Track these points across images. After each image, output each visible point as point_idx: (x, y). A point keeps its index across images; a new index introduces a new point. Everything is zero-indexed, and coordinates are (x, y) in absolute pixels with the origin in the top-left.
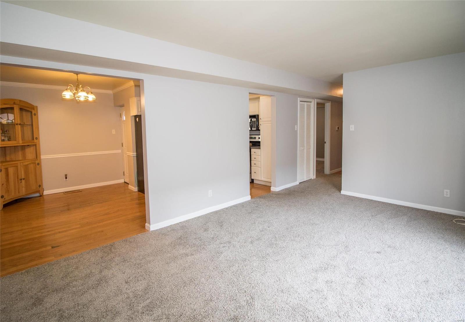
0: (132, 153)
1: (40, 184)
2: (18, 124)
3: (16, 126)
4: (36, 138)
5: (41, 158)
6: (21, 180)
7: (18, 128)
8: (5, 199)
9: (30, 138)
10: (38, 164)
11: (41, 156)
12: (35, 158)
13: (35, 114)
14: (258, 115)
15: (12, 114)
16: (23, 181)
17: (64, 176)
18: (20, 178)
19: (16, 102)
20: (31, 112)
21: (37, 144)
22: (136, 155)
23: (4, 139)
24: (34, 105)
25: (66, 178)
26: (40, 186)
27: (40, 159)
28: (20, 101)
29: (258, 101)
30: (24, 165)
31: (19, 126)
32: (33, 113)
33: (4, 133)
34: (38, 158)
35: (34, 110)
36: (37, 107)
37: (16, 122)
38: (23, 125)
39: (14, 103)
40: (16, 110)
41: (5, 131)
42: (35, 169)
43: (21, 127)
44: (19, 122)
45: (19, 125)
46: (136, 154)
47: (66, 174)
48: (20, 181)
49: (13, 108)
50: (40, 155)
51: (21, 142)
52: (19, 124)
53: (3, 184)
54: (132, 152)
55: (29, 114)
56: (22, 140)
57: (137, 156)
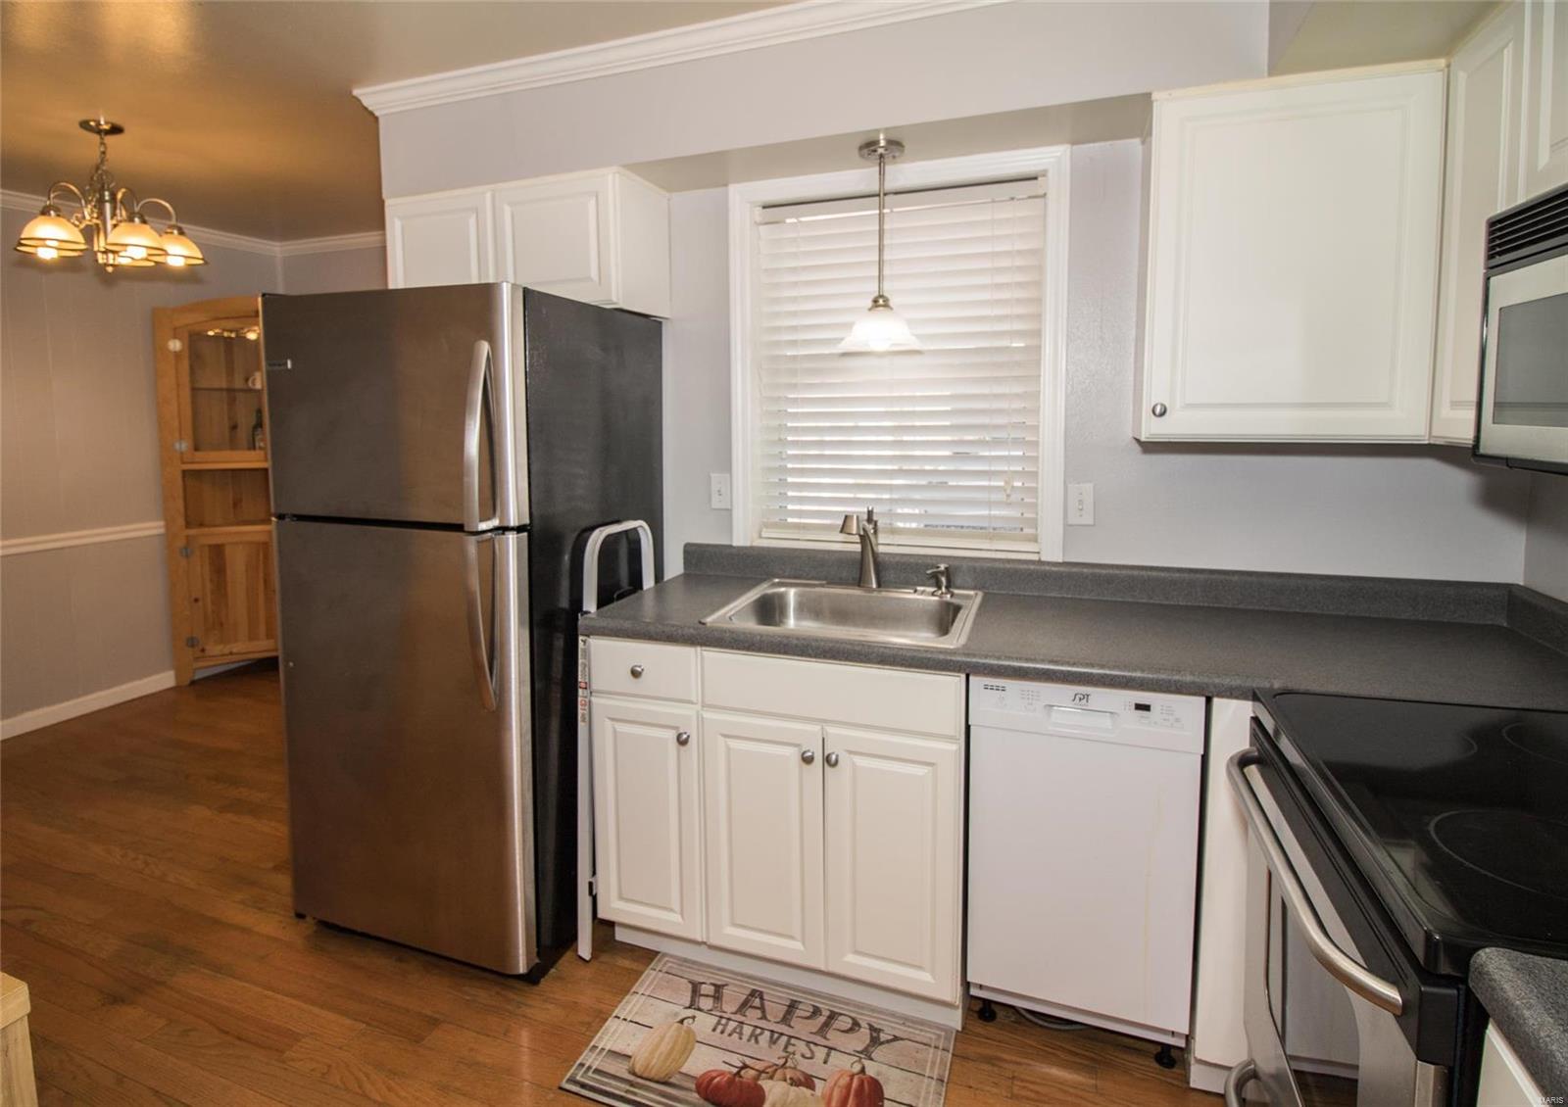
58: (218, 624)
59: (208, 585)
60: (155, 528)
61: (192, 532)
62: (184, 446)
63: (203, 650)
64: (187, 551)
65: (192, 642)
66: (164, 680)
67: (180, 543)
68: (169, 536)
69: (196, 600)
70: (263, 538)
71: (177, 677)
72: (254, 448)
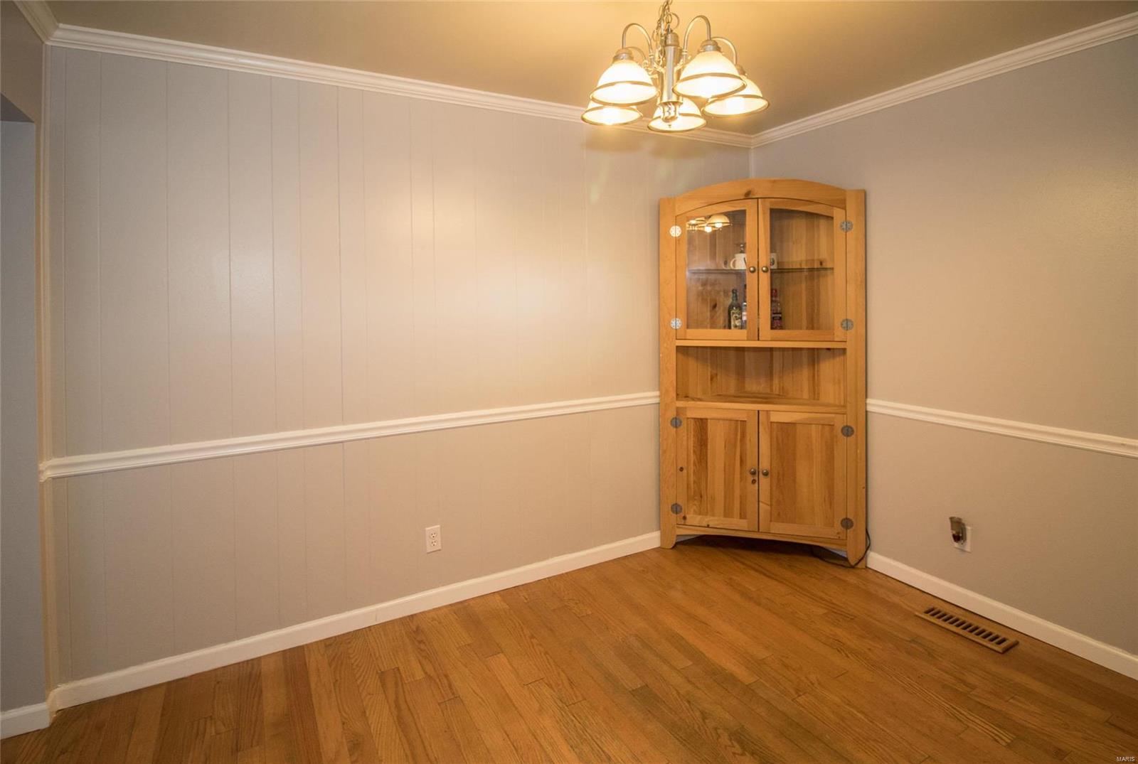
1: (851, 517)
4: (846, 324)
6: (755, 474)
7: (758, 283)
10: (849, 430)
13: (844, 227)
16: (763, 481)
18: (751, 465)
19: (756, 189)
20: (831, 218)
21: (849, 348)
26: (847, 524)
27: (863, 412)
28: (775, 182)
31: (764, 276)
32: (837, 221)
35: (844, 208)
44: (761, 263)
45: (761, 272)
48: (751, 479)
51: (765, 334)
52: (762, 269)
58: (699, 495)
59: (692, 458)
60: (651, 397)
61: (680, 404)
62: (677, 323)
63: (685, 518)
64: (676, 423)
65: (676, 509)
66: (650, 540)
67: (671, 414)
68: (661, 407)
69: (682, 469)
70: (743, 417)
71: (662, 540)
72: (730, 327)
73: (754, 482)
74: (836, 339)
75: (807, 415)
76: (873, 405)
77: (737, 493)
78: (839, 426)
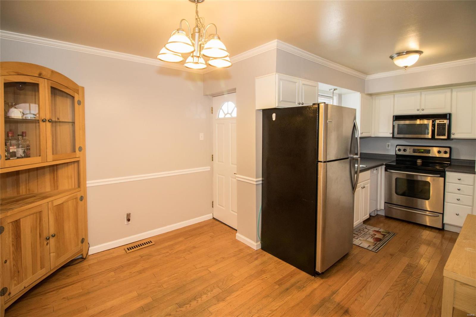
0: (255, 180)
1: (84, 237)
2: (45, 119)
3: (42, 124)
4: (80, 149)
5: (88, 185)
6: (48, 239)
7: (46, 129)
8: (10, 294)
9: (69, 148)
10: (82, 198)
11: (87, 182)
12: (77, 186)
13: (79, 103)
14: (450, 114)
15: (35, 103)
16: (52, 241)
17: (126, 216)
18: (45, 234)
19: (44, 73)
20: (73, 97)
21: (81, 160)
22: (261, 182)
23: (15, 150)
24: (79, 85)
25: (129, 220)
26: (83, 241)
27: (85, 188)
28: (53, 72)
29: (450, 90)
30: (54, 206)
31: (49, 125)
32: (76, 99)
33: (15, 139)
34: (82, 186)
35: (78, 94)
36: (83, 88)
37: (43, 117)
38: (56, 122)
39: (40, 76)
40: (44, 92)
41: (19, 135)
42: (76, 209)
43: (52, 126)
44: (48, 118)
45: (47, 122)
46: (262, 180)
47: (128, 212)
48: (45, 243)
49: (37, 85)
50: (85, 180)
51: (50, 157)
52: (49, 121)
53: (6, 262)
54: (255, 177)
55: (69, 101)
56: (53, 154)
57: (262, 184)
58: (17, 272)
73: (47, 244)
74: (77, 157)
75: (67, 197)
76: (89, 183)
77: (39, 255)
78: (79, 197)
